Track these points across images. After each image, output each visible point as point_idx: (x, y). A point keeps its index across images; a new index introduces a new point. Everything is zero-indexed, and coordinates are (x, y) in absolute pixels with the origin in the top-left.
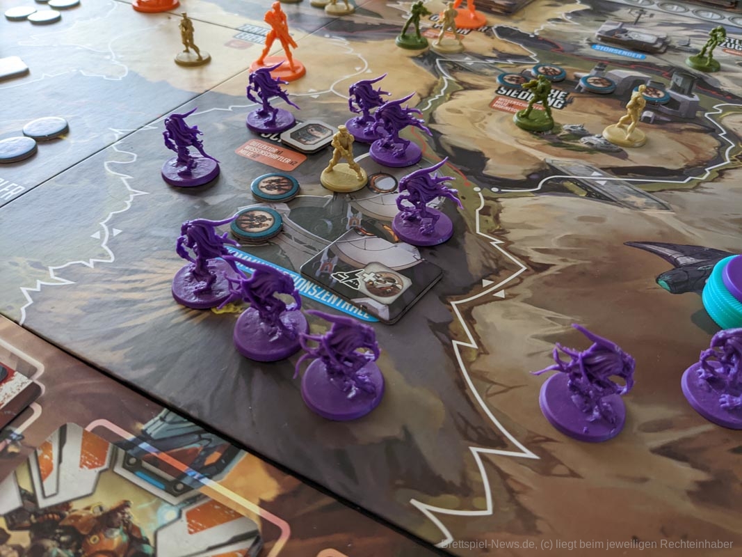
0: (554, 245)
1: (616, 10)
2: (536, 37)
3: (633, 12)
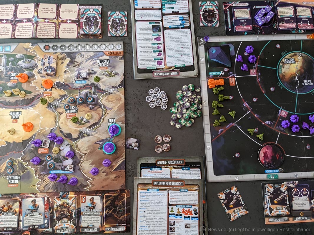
0: (86, 149)
1: (76, 57)
2: (65, 84)
3: (79, 56)
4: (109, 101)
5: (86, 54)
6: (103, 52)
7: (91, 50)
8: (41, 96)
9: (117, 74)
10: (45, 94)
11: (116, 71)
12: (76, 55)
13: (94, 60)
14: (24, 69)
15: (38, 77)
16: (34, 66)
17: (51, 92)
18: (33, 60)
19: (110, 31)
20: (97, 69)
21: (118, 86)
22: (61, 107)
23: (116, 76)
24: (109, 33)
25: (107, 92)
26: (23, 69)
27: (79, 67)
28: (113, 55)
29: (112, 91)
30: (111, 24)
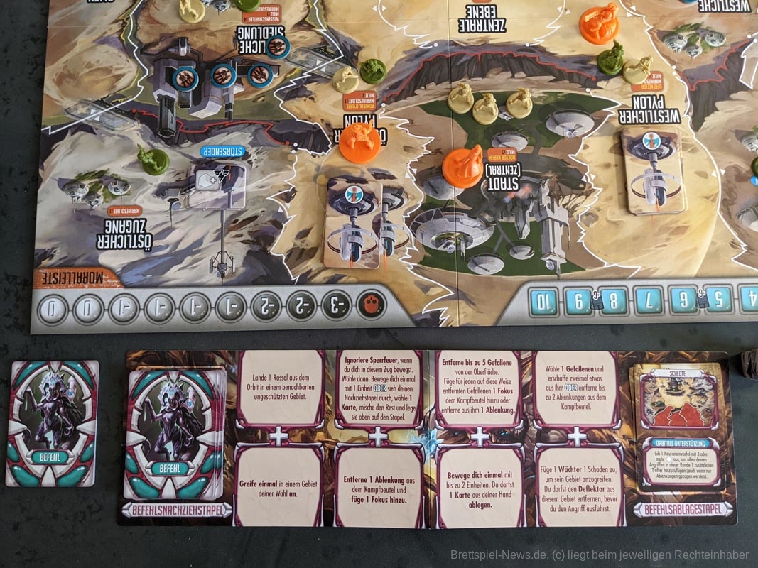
1: (246, 261)
2: (291, 145)
3: (229, 264)
4: (108, 70)
5: (201, 277)
6: (126, 286)
7: (177, 294)
8: (386, 95)
9: (68, 185)
10: (369, 101)
11: (69, 197)
12: (242, 270)
13: (167, 246)
14: (461, 205)
15: (405, 175)
16: (420, 219)
17: (345, 109)
18: (427, 249)
19: (91, 386)
20: (153, 208)
21: (65, 131)
22: (303, 50)
23: (73, 177)
24: (92, 378)
25: (116, 110)
26: (470, 208)
27: (231, 217)
28: (80, 271)
29: (93, 111)
30: (81, 420)
